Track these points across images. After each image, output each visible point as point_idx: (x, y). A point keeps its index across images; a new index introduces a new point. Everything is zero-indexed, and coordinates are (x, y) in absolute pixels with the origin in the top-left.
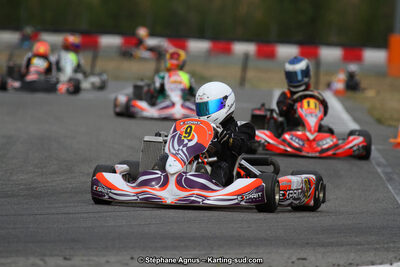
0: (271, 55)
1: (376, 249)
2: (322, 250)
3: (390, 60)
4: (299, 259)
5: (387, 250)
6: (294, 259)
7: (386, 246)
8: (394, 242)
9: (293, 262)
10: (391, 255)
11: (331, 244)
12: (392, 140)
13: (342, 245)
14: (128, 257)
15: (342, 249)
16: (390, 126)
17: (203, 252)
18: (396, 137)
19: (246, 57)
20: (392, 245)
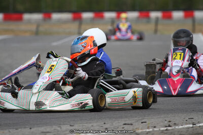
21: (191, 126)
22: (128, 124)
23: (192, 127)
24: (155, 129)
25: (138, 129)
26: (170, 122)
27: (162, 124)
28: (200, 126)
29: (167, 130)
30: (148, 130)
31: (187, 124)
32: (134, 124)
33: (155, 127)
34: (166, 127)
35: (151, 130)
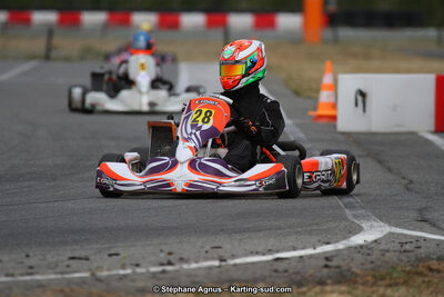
0: (175, 25)
1: (297, 233)
2: (238, 236)
3: (306, 25)
4: (213, 248)
5: (310, 233)
6: (208, 248)
7: (309, 228)
8: (317, 224)
9: (207, 252)
10: (315, 239)
11: (249, 230)
12: (312, 113)
13: (260, 231)
14: (23, 255)
15: (261, 234)
16: (309, 98)
17: (107, 245)
18: (315, 109)
20: (315, 227)
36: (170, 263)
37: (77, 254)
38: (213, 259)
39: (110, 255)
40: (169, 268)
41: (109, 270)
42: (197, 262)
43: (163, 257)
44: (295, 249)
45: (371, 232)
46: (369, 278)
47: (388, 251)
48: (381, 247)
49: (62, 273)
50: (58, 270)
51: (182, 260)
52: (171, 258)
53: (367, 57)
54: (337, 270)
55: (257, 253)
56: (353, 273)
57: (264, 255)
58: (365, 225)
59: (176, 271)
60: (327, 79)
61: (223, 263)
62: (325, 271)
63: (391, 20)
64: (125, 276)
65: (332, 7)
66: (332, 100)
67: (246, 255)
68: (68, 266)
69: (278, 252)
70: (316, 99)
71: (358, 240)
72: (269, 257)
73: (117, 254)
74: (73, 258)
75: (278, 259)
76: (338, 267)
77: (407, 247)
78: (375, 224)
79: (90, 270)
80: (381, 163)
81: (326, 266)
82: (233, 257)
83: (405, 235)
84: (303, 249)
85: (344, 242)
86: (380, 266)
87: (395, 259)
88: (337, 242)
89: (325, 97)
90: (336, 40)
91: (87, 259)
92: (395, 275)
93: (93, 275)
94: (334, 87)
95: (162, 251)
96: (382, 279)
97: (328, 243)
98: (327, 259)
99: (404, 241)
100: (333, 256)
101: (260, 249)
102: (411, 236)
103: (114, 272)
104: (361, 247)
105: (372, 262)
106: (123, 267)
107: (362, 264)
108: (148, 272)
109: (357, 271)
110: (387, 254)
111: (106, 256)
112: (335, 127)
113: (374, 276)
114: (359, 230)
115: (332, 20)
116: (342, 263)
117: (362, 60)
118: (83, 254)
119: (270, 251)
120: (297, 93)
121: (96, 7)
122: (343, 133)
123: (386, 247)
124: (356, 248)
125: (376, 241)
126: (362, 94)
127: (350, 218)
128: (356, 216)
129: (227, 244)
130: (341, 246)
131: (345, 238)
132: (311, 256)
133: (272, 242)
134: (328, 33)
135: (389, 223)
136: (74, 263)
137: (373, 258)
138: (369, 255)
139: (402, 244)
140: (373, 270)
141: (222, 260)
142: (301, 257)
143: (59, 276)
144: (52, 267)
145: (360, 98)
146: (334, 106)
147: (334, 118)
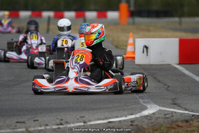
1: (119, 110)
2: (92, 112)
3: (120, 16)
4: (80, 117)
5: (124, 110)
6: (78, 117)
7: (123, 108)
8: (127, 106)
9: (78, 119)
10: (126, 112)
11: (96, 109)
12: (124, 56)
13: (102, 109)
15: (102, 111)
16: (122, 49)
17: (33, 116)
18: (125, 54)
19: (49, 18)
20: (126, 107)
21: (82, 124)
22: (21, 122)
23: (83, 126)
24: (48, 127)
25: (30, 127)
26: (61, 120)
27: (54, 122)
28: (91, 125)
29: (59, 128)
30: (40, 128)
31: (78, 122)
32: (26, 122)
33: (47, 125)
34: (58, 125)
35: (43, 128)
36: (61, 124)
37: (19, 120)
38: (81, 122)
39: (35, 121)
40: (61, 126)
41: (34, 127)
42: (73, 123)
43: (58, 121)
44: (117, 117)
45: (151, 110)
46: (151, 130)
47: (159, 118)
48: (156, 116)
49: (13, 129)
50: (12, 127)
51: (67, 123)
52: (62, 122)
53: (148, 30)
54: (136, 127)
55: (100, 119)
56: (143, 128)
57: (103, 120)
58: (148, 106)
59: (64, 128)
60: (131, 41)
61: (86, 124)
62: (131, 127)
63: (158, 14)
64: (41, 130)
65: (132, 8)
66: (133, 50)
67: (95, 120)
68: (16, 126)
69: (110, 118)
70: (126, 50)
71: (146, 113)
72: (106, 121)
73: (37, 120)
74: (17, 122)
75: (110, 122)
76: (137, 125)
77: (167, 116)
78: (153, 106)
79: (25, 127)
80: (155, 78)
81: (132, 125)
82: (90, 121)
83: (167, 111)
84: (121, 117)
85: (139, 114)
86: (155, 125)
87: (162, 121)
88: (136, 114)
89: (130, 49)
90: (134, 23)
91: (24, 122)
92: (162, 129)
93: (27, 130)
94: (134, 44)
95: (57, 119)
96: (157, 130)
97: (132, 114)
98: (132, 122)
99: (166, 113)
100: (134, 121)
101: (102, 118)
102: (169, 111)
103: (36, 128)
104: (147, 116)
105: (152, 123)
106: (40, 126)
107: (148, 124)
108: (52, 128)
109: (145, 127)
110: (158, 119)
111: (32, 121)
112: (134, 62)
113: (153, 129)
114: (146, 108)
115: (132, 14)
116: (138, 124)
117: (146, 32)
118: (22, 120)
119: (106, 118)
120: (117, 47)
121: (26, 9)
122: (138, 65)
123: (158, 116)
124: (144, 116)
125: (153, 113)
126: (146, 47)
127: (142, 103)
128: (144, 102)
129: (87, 115)
130: (138, 116)
131: (140, 112)
132: (124, 121)
133: (107, 114)
134: (130, 20)
135: (159, 105)
136: (18, 125)
137: (152, 121)
138: (150, 120)
139: (165, 115)
140: (152, 126)
141: (85, 122)
142: (120, 121)
143: (12, 131)
144: (8, 126)
145: (145, 49)
146: (134, 53)
147: (134, 58)
